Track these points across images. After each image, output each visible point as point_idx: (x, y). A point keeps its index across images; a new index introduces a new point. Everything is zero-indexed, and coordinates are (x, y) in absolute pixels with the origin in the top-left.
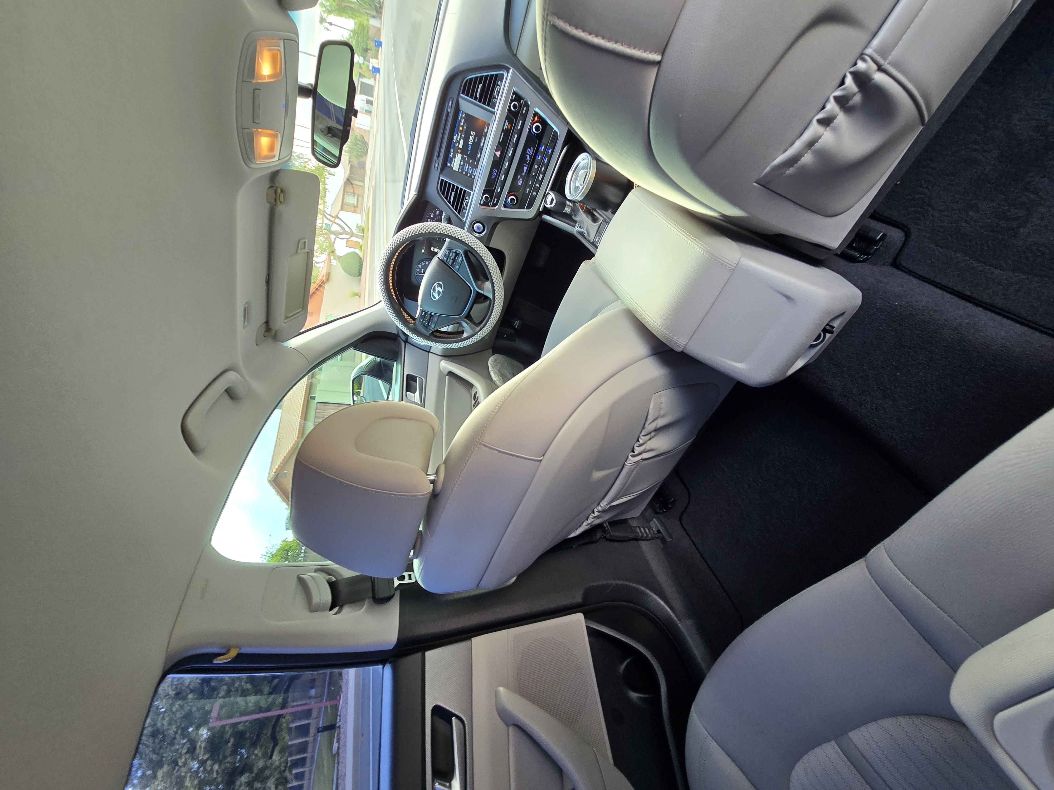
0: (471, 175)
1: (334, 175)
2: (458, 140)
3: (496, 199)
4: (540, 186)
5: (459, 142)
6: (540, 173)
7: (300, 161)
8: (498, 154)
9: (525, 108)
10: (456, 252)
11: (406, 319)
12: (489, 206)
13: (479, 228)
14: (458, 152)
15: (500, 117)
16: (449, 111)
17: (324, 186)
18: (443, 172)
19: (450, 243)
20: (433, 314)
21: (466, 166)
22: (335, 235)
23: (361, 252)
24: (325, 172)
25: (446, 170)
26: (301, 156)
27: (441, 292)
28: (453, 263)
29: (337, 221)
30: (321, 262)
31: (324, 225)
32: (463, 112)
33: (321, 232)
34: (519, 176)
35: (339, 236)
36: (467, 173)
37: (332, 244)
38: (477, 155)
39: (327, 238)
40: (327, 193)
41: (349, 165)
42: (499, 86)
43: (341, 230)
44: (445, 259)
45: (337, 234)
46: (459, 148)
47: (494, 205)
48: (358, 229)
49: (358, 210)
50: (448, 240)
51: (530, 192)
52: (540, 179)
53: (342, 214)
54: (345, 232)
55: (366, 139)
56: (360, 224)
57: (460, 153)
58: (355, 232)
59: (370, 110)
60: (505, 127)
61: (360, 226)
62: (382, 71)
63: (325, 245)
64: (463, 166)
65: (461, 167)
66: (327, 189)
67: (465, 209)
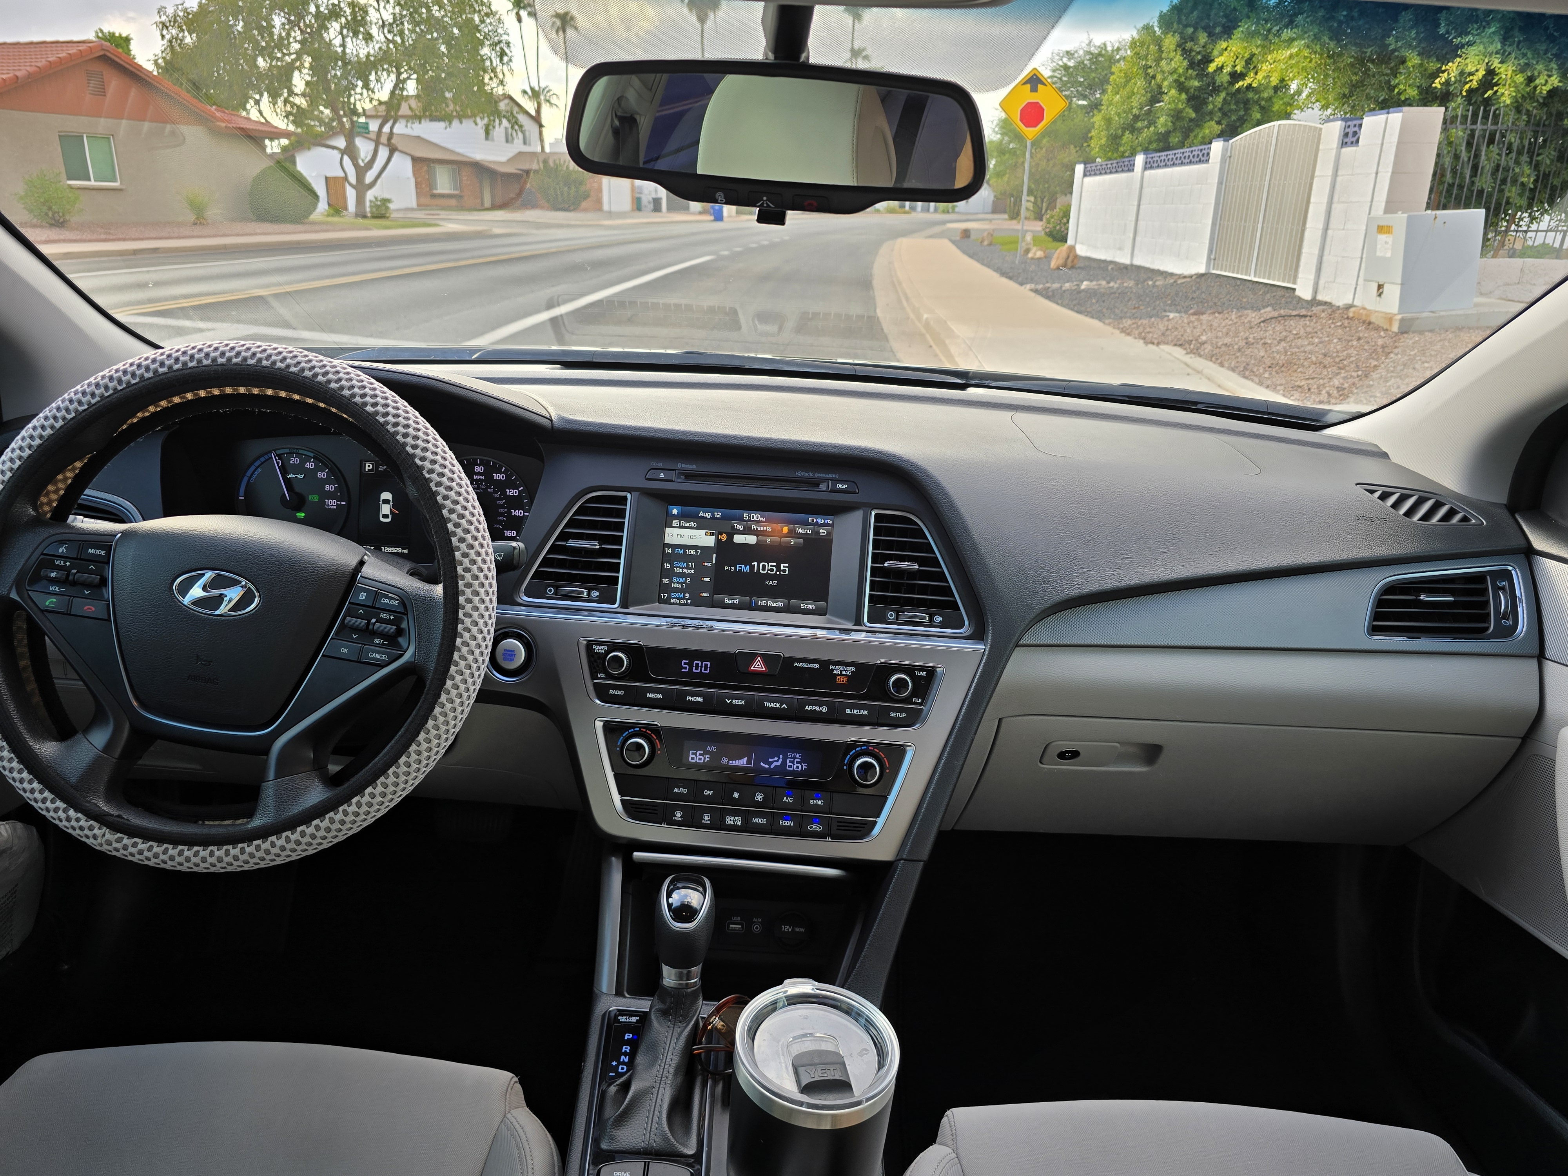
0: (668, 589)
1: (487, 138)
2: (754, 527)
3: (621, 693)
4: (705, 827)
5: (747, 531)
6: (746, 816)
7: (494, 60)
8: (758, 666)
9: (903, 715)
10: (400, 632)
11: (51, 478)
12: (593, 676)
13: (510, 654)
14: (721, 533)
15: (858, 644)
16: (823, 487)
17: (455, 117)
18: (647, 502)
19: (428, 602)
20: (108, 593)
21: (688, 568)
22: (346, 147)
23: (322, 214)
24: (488, 117)
25: (653, 507)
26: (506, 59)
27: (218, 612)
28: (355, 629)
29: (383, 153)
30: (261, 114)
31: (362, 120)
32: (832, 525)
33: (342, 113)
34: (714, 749)
35: (346, 158)
36: (670, 574)
37: (320, 141)
38: (731, 593)
39: (332, 128)
40: (442, 125)
41: (519, 172)
42: (931, 620)
43: (363, 161)
44: (363, 596)
45: (350, 151)
46: (730, 536)
47: (602, 693)
48: (379, 203)
49: (426, 200)
50: (439, 589)
51: (680, 797)
52: (730, 820)
53: (402, 166)
54: (361, 172)
55: (584, 204)
56: (392, 206)
57: (718, 541)
58: (370, 195)
59: (643, 208)
60: (837, 670)
61: (387, 208)
62: (718, 225)
63: (312, 123)
64: (685, 558)
65: (681, 552)
66: (450, 123)
67: (555, 593)
